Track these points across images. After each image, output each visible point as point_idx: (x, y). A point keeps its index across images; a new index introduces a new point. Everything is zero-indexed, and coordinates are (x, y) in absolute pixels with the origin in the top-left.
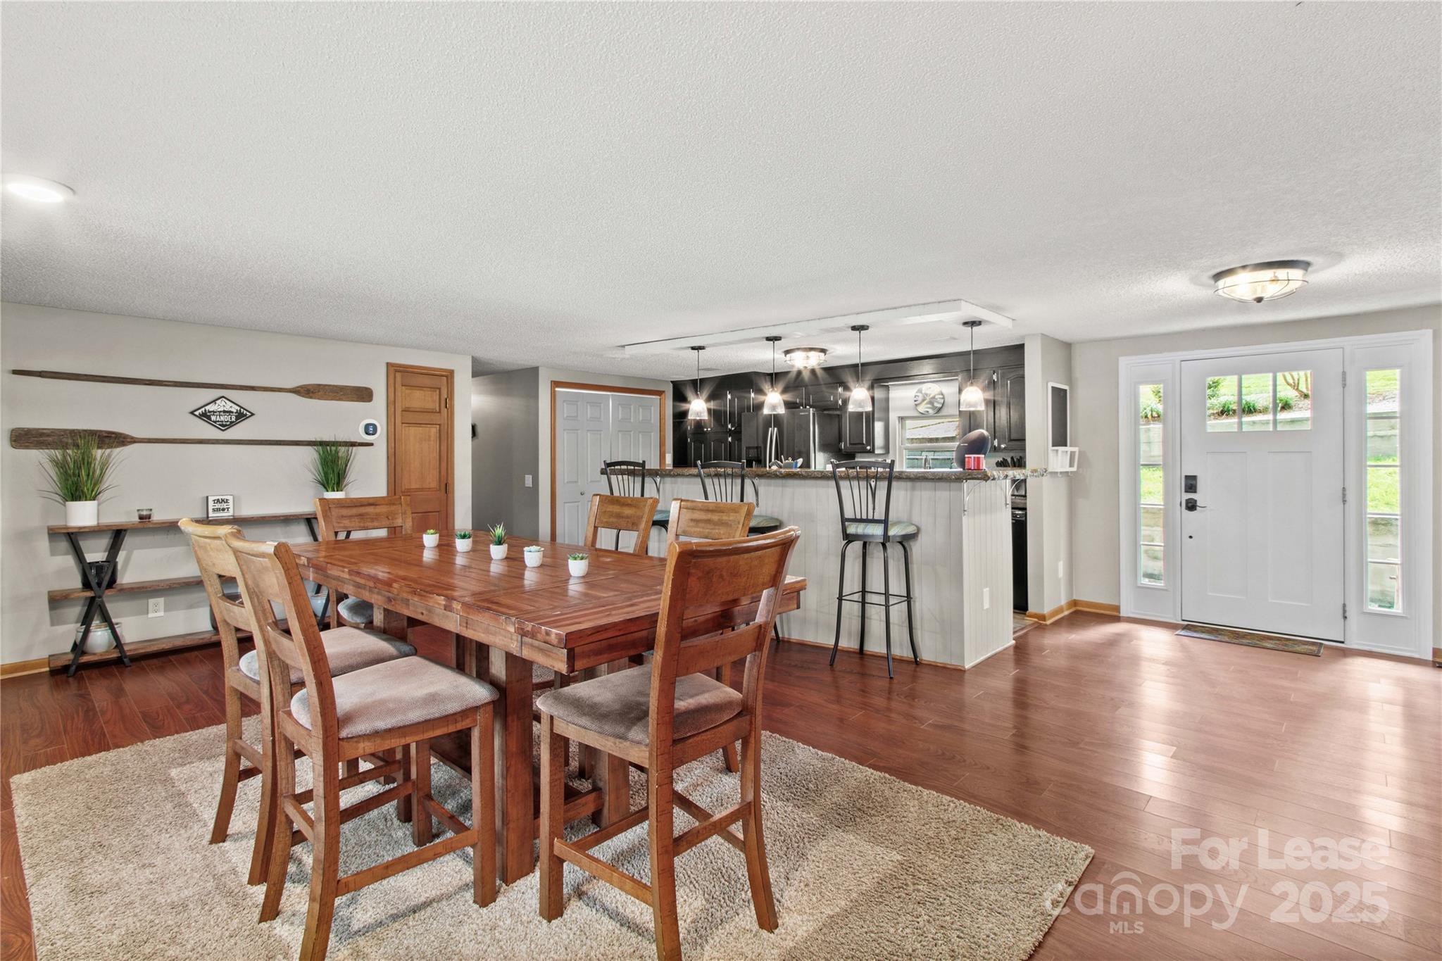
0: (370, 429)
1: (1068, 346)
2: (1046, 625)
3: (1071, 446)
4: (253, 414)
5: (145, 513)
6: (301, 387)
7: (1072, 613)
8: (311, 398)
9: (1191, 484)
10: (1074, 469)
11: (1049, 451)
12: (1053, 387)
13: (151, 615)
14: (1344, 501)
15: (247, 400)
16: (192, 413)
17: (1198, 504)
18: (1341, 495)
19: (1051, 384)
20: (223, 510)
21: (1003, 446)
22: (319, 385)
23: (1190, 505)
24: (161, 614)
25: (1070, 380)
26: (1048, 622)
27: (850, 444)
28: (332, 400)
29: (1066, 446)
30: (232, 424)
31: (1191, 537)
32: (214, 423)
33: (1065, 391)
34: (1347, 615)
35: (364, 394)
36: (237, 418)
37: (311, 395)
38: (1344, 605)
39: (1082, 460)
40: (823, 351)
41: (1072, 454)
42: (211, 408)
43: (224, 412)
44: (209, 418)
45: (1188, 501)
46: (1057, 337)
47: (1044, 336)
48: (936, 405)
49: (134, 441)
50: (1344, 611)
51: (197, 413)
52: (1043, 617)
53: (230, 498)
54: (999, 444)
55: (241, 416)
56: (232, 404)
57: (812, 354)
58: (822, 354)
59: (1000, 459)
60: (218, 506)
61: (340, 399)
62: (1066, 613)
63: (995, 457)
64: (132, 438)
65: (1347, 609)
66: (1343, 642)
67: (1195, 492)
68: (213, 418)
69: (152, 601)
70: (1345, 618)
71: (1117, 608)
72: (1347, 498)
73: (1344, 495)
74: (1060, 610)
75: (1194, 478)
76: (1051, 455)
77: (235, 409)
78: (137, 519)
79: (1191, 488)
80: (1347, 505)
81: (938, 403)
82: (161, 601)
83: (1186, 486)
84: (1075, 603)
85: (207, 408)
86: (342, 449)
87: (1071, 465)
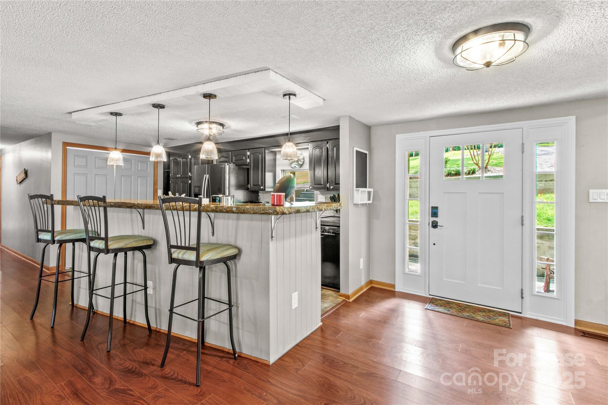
1: (368, 128)
2: (349, 302)
3: (369, 188)
7: (368, 290)
9: (435, 212)
10: (371, 202)
11: (354, 191)
12: (357, 152)
14: (522, 224)
17: (439, 224)
18: (520, 220)
19: (356, 149)
21: (331, 187)
23: (434, 225)
25: (370, 149)
26: (351, 300)
27: (253, 185)
29: (366, 188)
31: (434, 244)
33: (366, 154)
34: (524, 296)
38: (522, 290)
39: (374, 197)
40: (222, 125)
41: (369, 193)
45: (433, 222)
46: (360, 120)
47: (351, 118)
48: (300, 163)
50: (522, 294)
52: (348, 297)
54: (330, 187)
57: (214, 126)
58: (221, 127)
59: (332, 195)
62: (365, 290)
63: (330, 194)
65: (524, 292)
66: (521, 313)
67: (437, 217)
70: (522, 298)
71: (394, 286)
72: (524, 222)
73: (522, 221)
74: (361, 288)
75: (436, 208)
76: (355, 193)
79: (435, 215)
80: (524, 226)
81: (301, 161)
83: (432, 213)
84: (371, 282)
87: (369, 199)
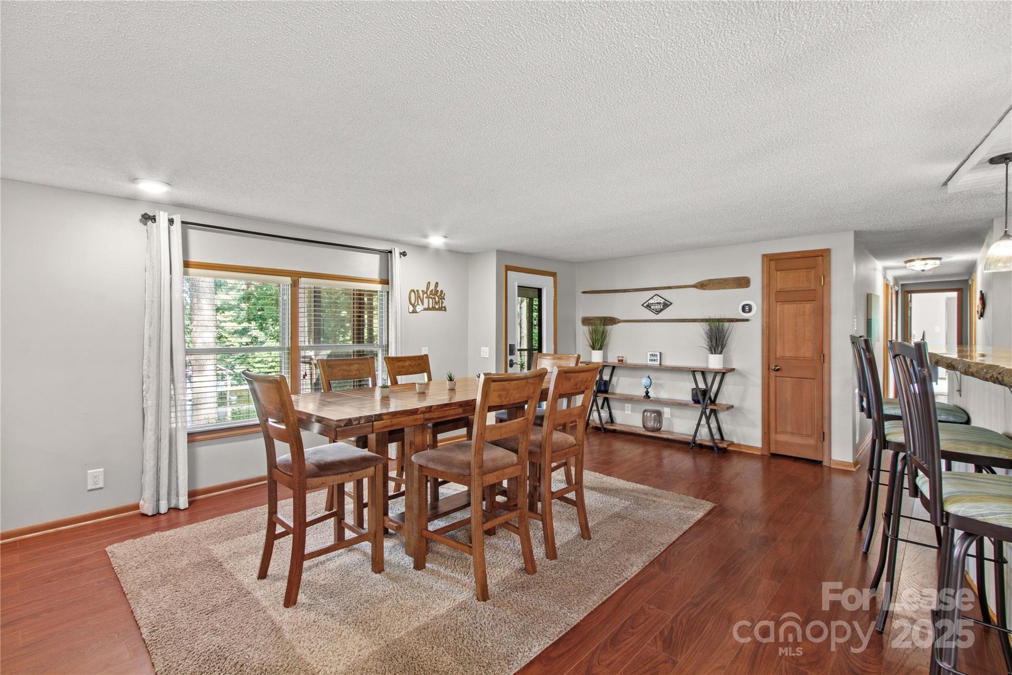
0: (747, 308)
4: (671, 304)
5: (621, 358)
6: (698, 283)
8: (705, 289)
13: (626, 412)
15: (667, 294)
16: (643, 305)
20: (655, 360)
22: (710, 280)
24: (630, 413)
28: (719, 289)
30: (662, 310)
32: (652, 310)
35: (743, 282)
36: (664, 306)
37: (704, 287)
42: (651, 301)
43: (657, 303)
44: (650, 307)
49: (619, 321)
51: (645, 305)
53: (659, 354)
55: (666, 305)
56: (660, 298)
60: (652, 358)
61: (725, 288)
64: (619, 320)
68: (652, 307)
69: (626, 405)
77: (662, 301)
78: (617, 361)
82: (630, 405)
85: (649, 302)
86: (726, 324)
